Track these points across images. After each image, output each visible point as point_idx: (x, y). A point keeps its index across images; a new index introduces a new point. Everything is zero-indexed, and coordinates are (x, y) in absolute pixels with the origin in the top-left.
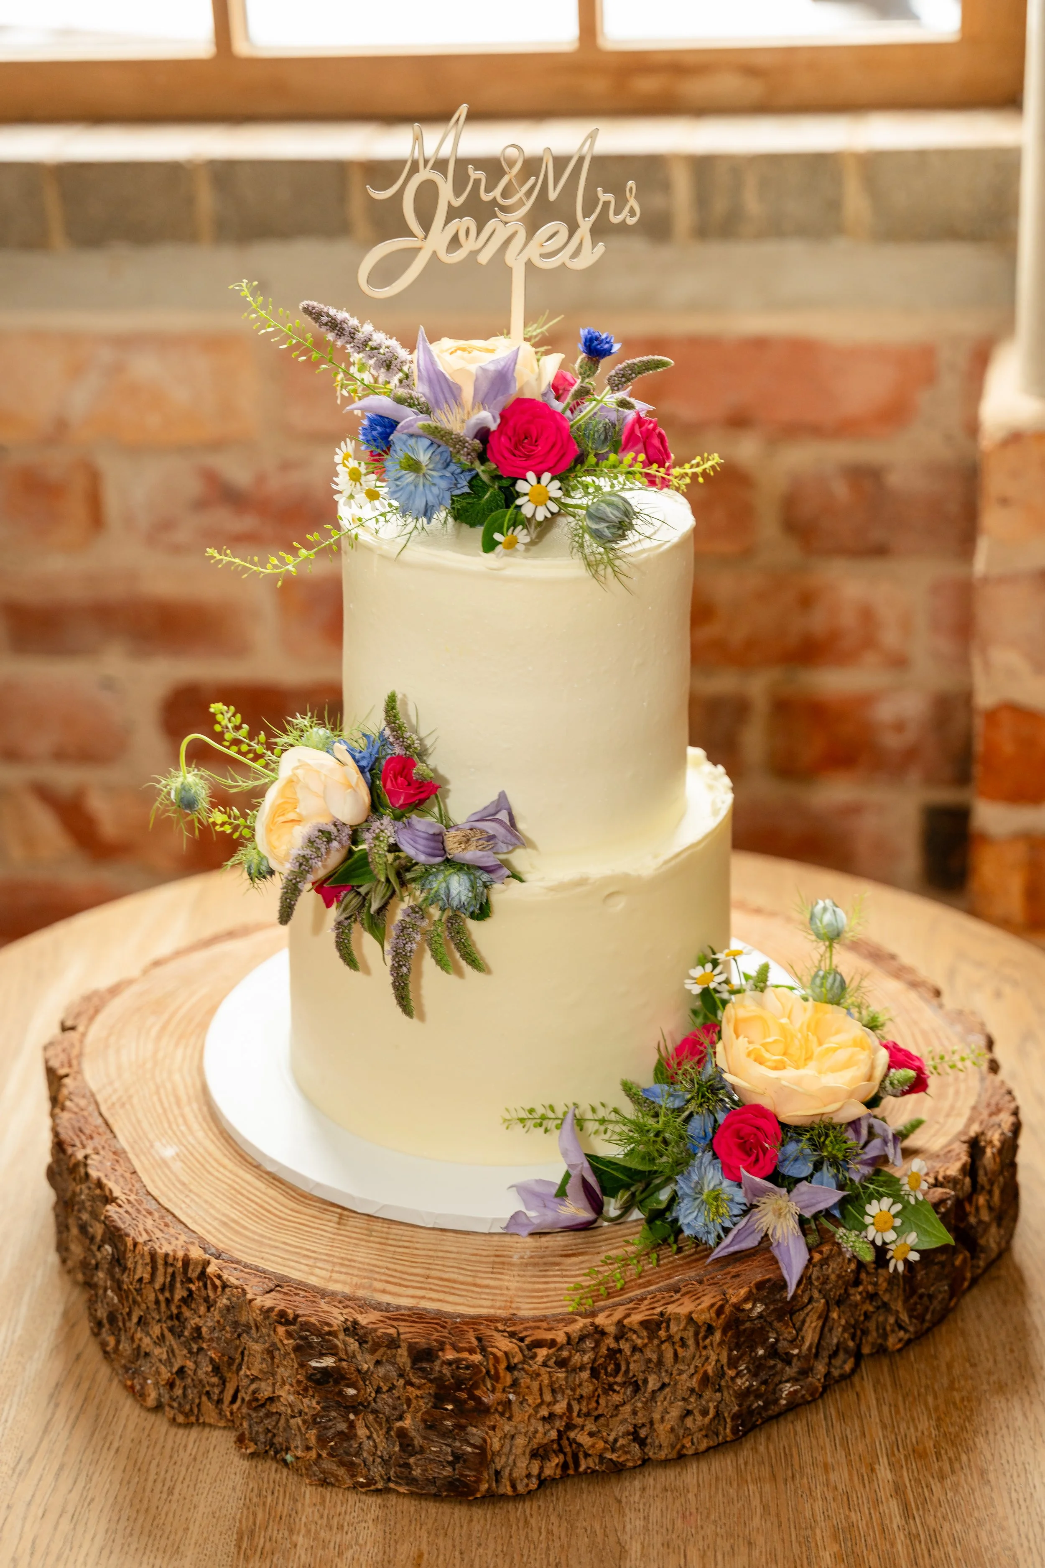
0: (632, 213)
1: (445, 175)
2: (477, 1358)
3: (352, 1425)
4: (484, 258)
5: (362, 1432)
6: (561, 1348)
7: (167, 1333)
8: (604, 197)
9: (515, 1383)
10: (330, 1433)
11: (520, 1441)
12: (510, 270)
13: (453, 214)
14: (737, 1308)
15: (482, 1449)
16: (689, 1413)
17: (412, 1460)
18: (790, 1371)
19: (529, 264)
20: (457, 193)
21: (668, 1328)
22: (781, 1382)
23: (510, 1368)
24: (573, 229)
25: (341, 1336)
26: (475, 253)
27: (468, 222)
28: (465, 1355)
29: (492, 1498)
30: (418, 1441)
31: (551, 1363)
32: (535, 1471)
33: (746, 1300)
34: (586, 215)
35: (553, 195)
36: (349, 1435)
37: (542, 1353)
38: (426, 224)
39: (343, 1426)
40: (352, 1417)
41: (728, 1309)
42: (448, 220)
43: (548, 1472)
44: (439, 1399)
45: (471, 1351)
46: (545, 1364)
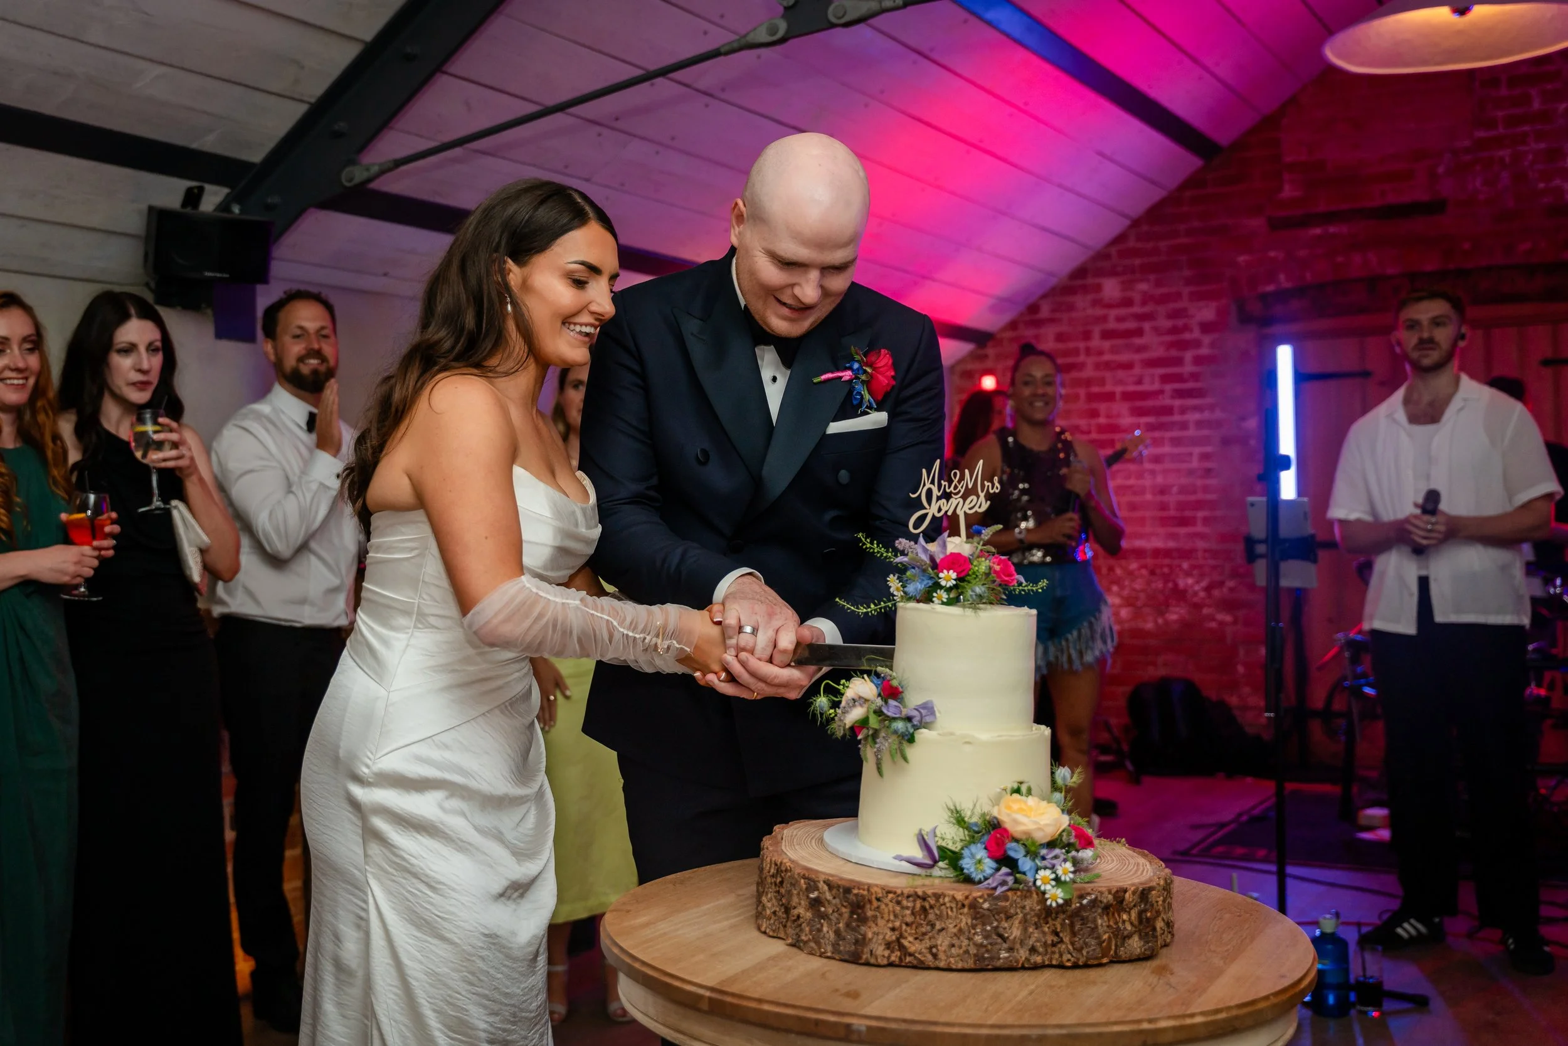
0: (997, 488)
1: (934, 485)
2: (865, 893)
3: (822, 925)
4: (949, 513)
5: (825, 929)
6: (898, 896)
7: (773, 898)
8: (986, 483)
9: (878, 907)
10: (814, 928)
11: (881, 937)
12: (958, 516)
13: (939, 498)
14: (975, 899)
15: (864, 936)
16: (953, 946)
17: (841, 943)
18: (1005, 946)
19: (965, 512)
20: (939, 491)
21: (944, 899)
22: (1000, 950)
23: (878, 900)
24: (978, 497)
25: (822, 883)
26: (946, 512)
27: (944, 501)
28: (861, 891)
29: (867, 964)
30: (844, 934)
31: (894, 901)
32: (886, 955)
33: (981, 897)
34: (982, 491)
35: (970, 486)
36: (820, 930)
37: (891, 896)
38: (929, 502)
39: (819, 926)
40: (822, 921)
41: (971, 898)
42: (937, 501)
43: (893, 958)
44: (852, 913)
45: (864, 890)
46: (891, 901)
